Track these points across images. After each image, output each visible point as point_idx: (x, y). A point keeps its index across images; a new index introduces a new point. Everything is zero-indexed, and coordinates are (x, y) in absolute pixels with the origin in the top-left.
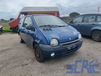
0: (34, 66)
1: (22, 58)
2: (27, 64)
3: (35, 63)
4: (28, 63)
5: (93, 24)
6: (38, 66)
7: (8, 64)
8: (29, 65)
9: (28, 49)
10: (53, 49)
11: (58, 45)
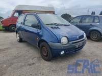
0: (42, 65)
1: (26, 57)
2: (33, 64)
3: (41, 62)
4: (34, 62)
5: (91, 25)
6: (47, 64)
7: (12, 64)
8: (37, 64)
9: (29, 48)
10: (64, 47)
11: (68, 43)
